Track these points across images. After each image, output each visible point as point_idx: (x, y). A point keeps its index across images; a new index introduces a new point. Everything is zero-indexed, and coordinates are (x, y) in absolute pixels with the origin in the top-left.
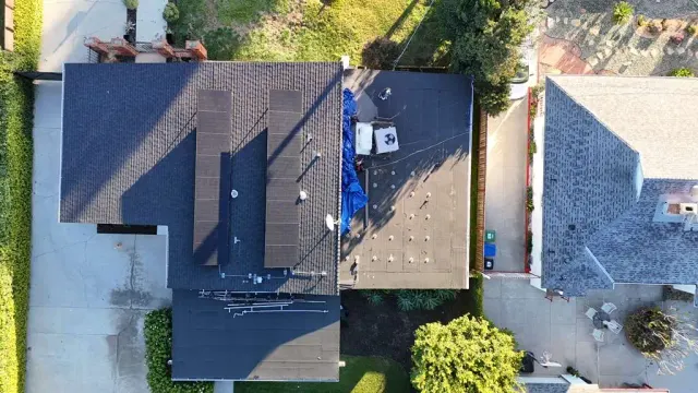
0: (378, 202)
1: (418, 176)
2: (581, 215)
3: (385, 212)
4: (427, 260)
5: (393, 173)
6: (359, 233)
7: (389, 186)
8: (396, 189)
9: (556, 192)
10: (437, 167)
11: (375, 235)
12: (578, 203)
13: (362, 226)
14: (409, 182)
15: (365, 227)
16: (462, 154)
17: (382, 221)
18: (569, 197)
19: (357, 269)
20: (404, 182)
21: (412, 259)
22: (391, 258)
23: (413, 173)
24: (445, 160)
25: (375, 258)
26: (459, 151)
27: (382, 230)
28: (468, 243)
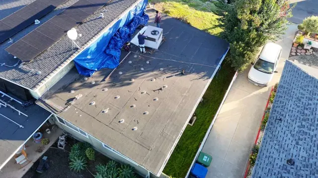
0: (125, 71)
1: (164, 72)
2: (303, 154)
3: (126, 80)
4: (136, 128)
5: (148, 62)
6: (96, 82)
7: (140, 67)
8: (143, 72)
9: (279, 129)
10: (182, 74)
11: (106, 89)
12: (300, 142)
13: (102, 79)
14: (155, 72)
15: (104, 80)
16: (205, 76)
17: (118, 84)
18: (293, 135)
19: (73, 103)
20: (152, 71)
21: (123, 121)
22: (107, 111)
23: (162, 69)
24: (190, 73)
25: (94, 103)
26: (202, 74)
27: (114, 90)
28: (180, 136)
